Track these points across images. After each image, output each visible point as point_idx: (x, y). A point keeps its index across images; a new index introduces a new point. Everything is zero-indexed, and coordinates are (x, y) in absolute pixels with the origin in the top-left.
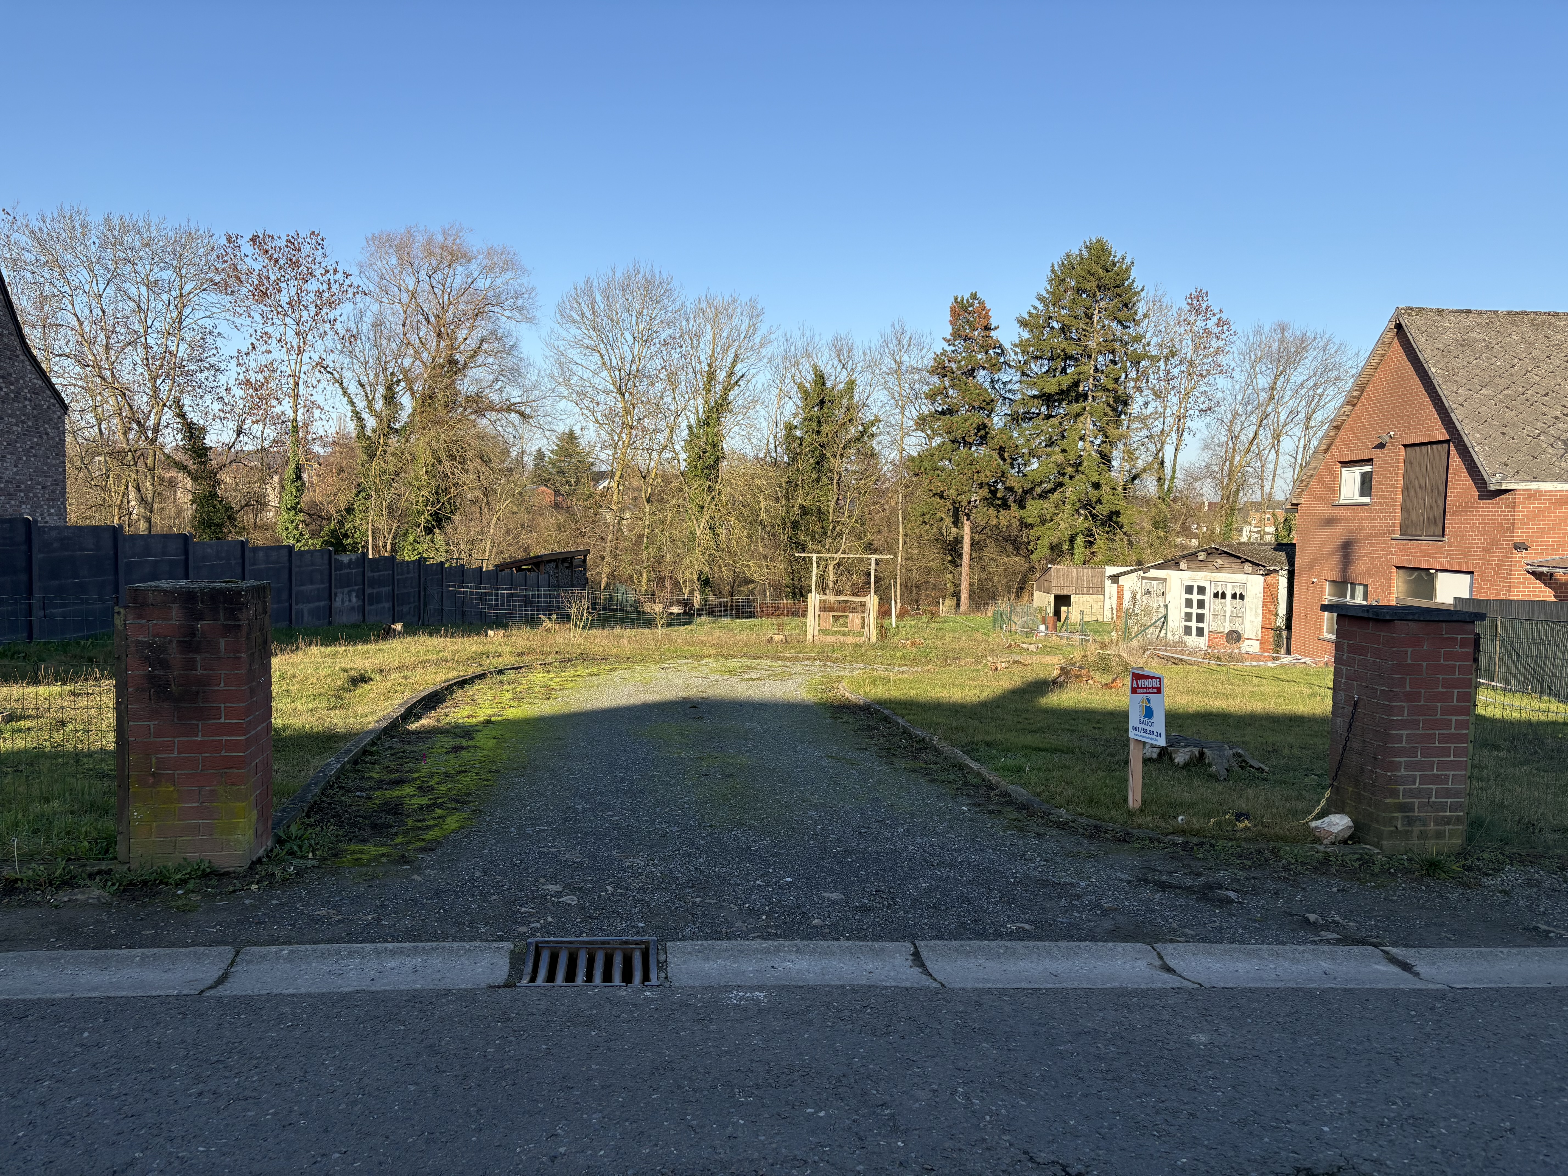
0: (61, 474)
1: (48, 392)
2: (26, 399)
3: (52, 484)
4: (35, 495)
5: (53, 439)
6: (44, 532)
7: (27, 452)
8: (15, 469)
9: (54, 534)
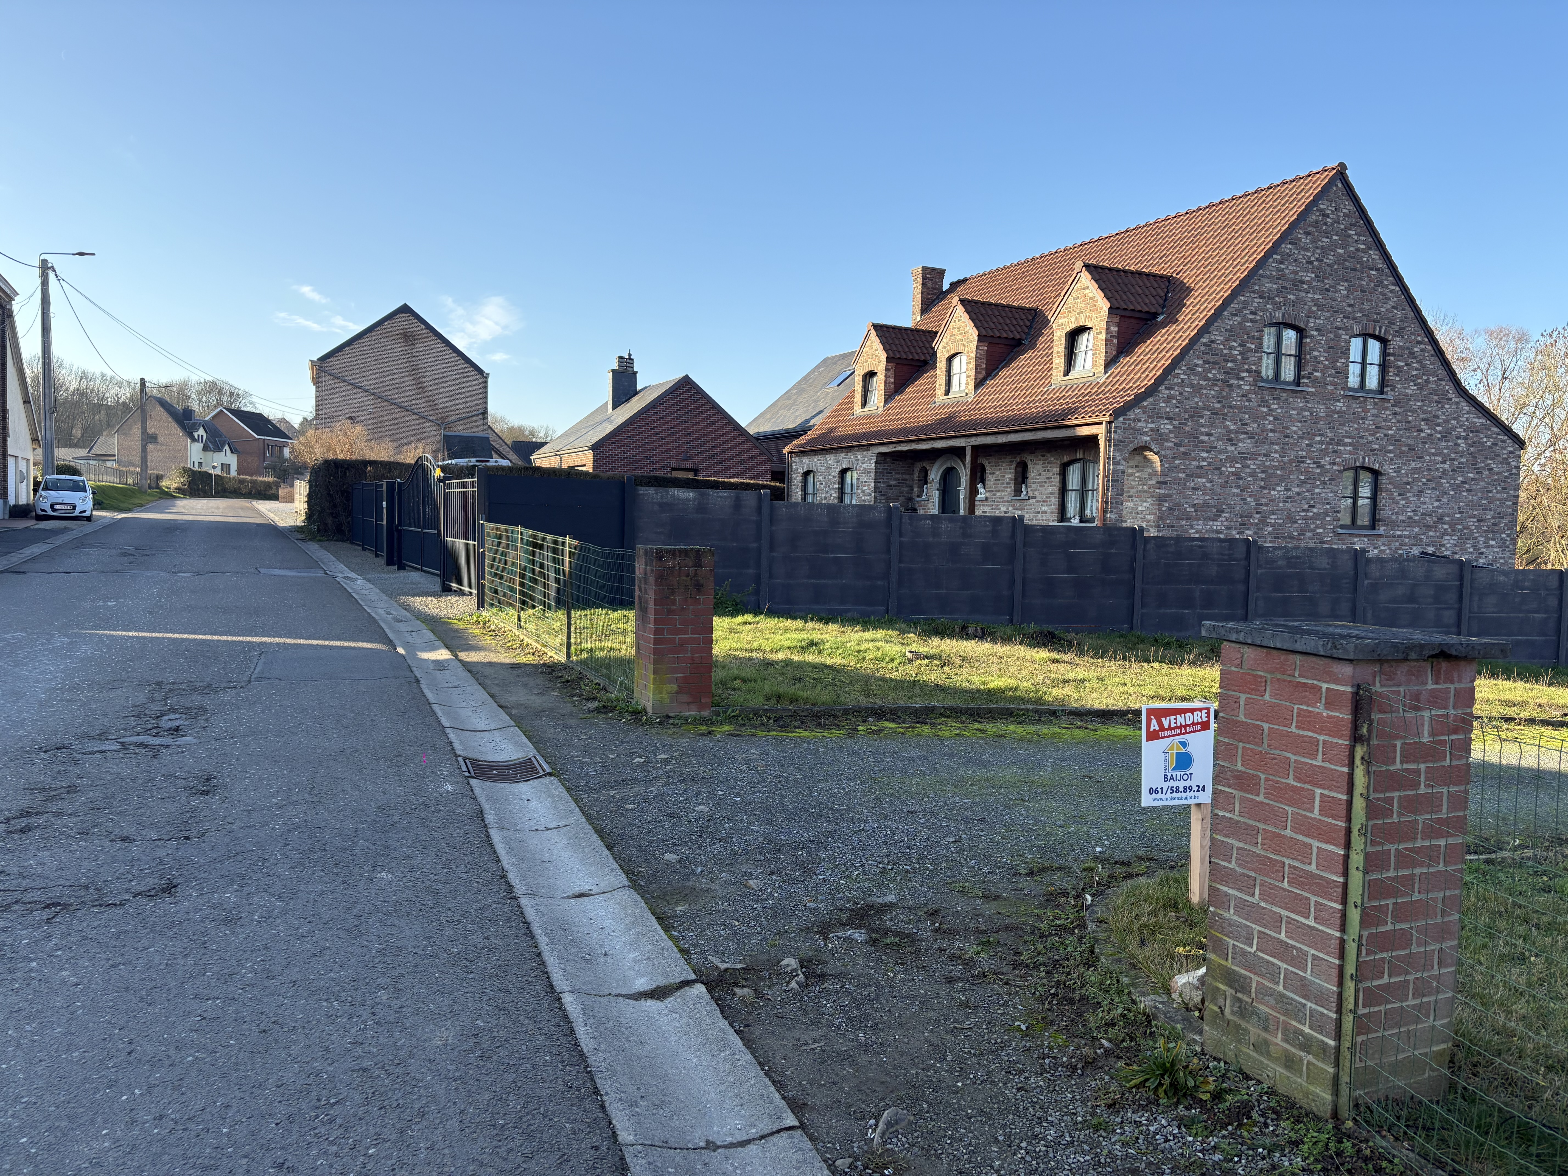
0: (1509, 507)
1: (1495, 429)
2: (1458, 438)
3: (1493, 517)
4: (1466, 527)
5: (1499, 473)
6: (1268, 551)
7: (1457, 488)
8: (1436, 504)
9: (1279, 553)
